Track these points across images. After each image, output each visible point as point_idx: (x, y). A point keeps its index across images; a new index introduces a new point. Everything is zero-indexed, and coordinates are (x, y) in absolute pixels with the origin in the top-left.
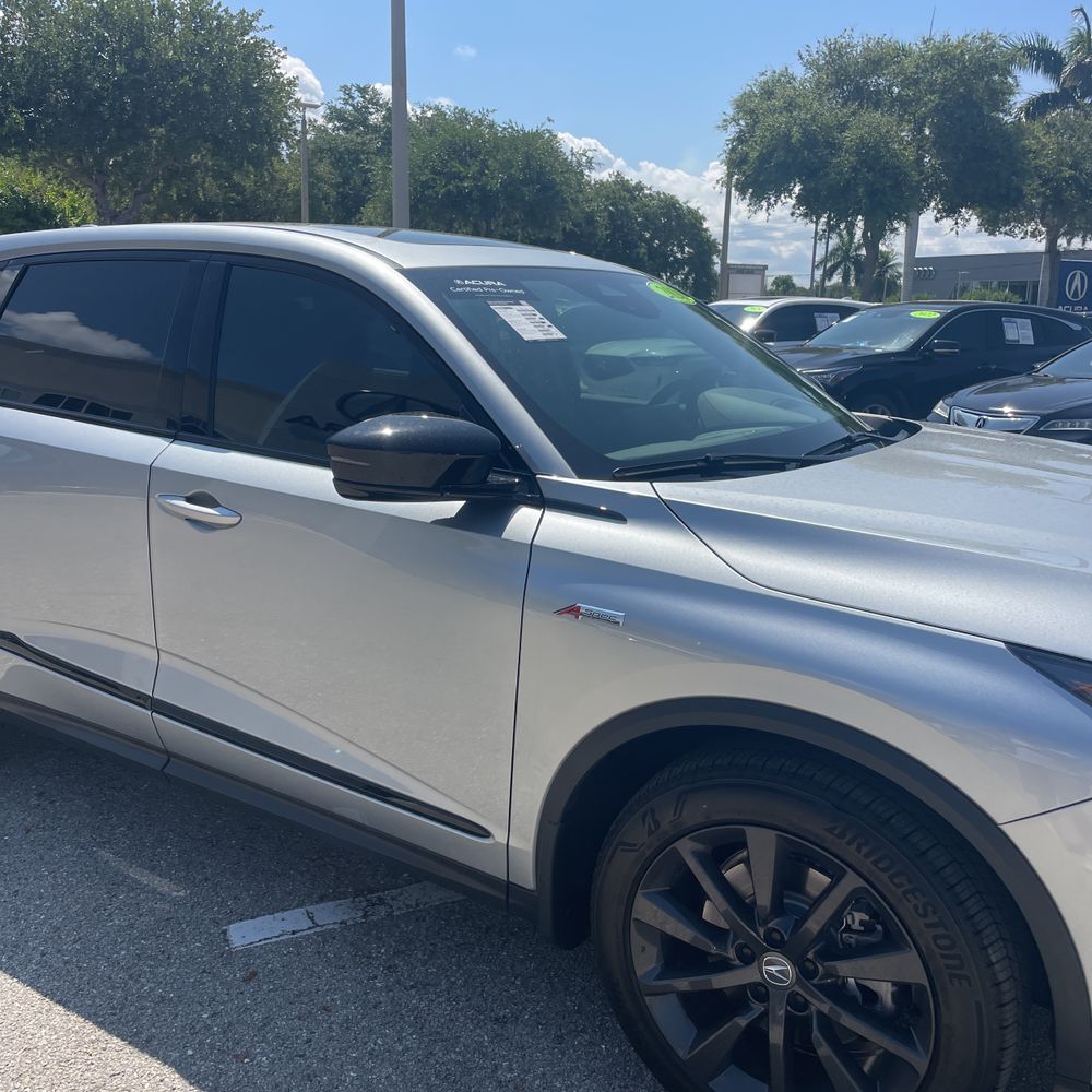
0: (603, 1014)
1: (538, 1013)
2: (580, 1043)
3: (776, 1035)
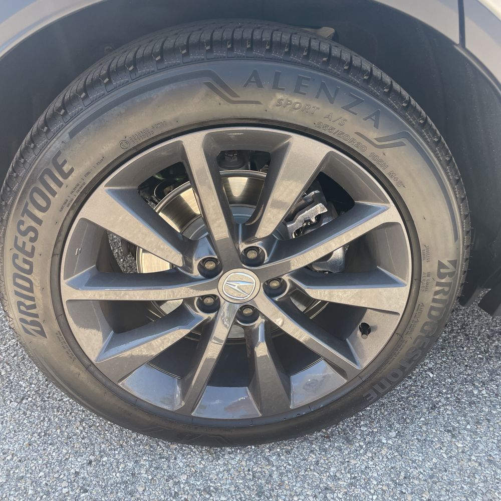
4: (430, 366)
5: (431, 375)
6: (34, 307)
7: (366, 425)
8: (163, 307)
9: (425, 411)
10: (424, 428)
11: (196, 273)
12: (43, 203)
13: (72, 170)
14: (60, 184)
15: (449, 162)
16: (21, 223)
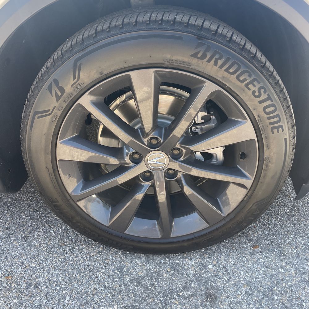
0: (46, 215)
1: (7, 229)
2: (38, 235)
3: (162, 197)
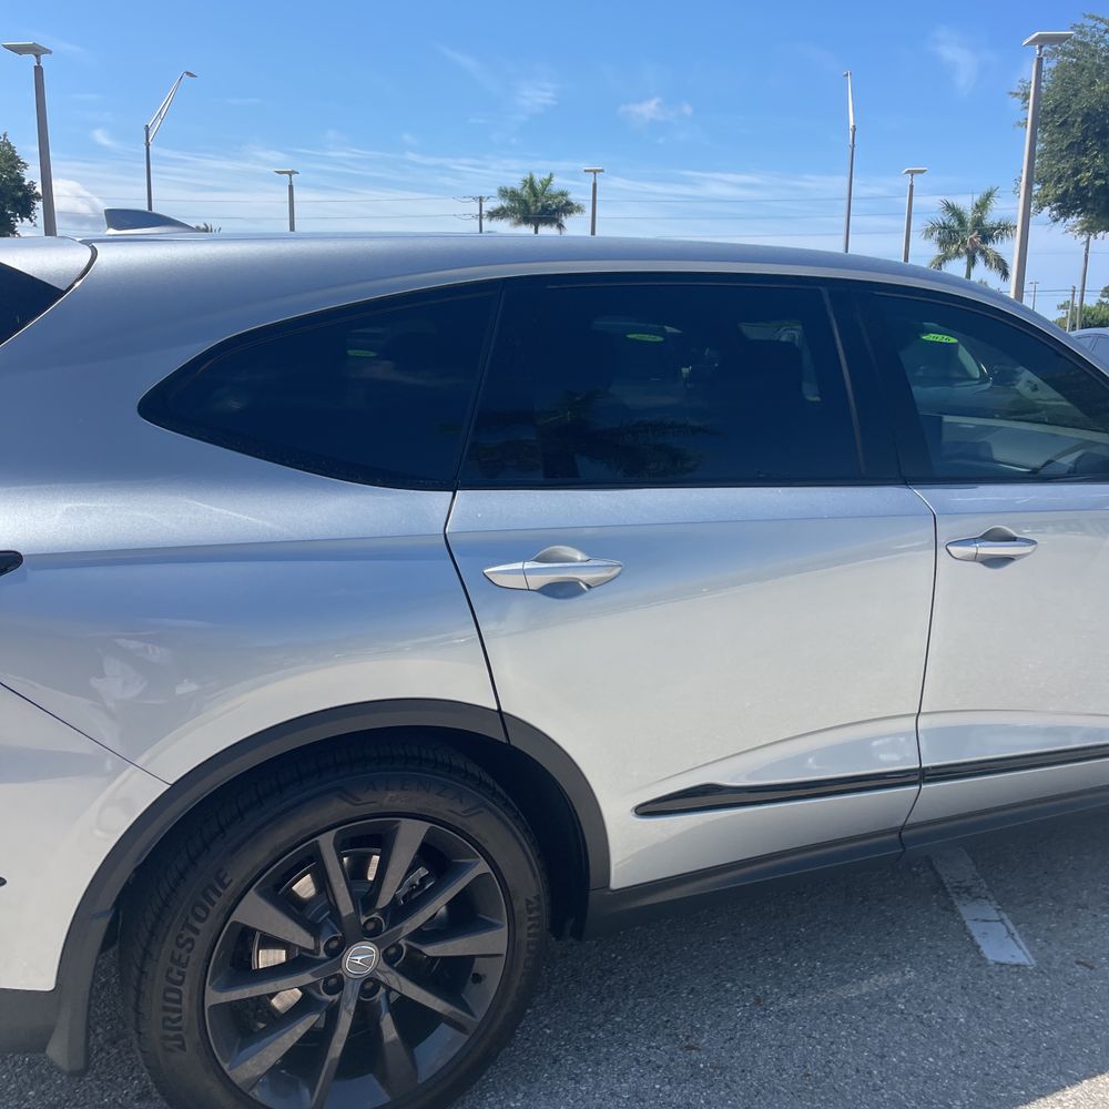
4: (546, 1022)
5: (548, 1031)
6: (180, 1019)
7: (492, 1096)
8: (274, 1001)
9: (547, 1066)
10: (549, 1082)
11: (323, 955)
12: (203, 915)
13: (231, 881)
14: (219, 895)
15: (518, 817)
16: (181, 936)
